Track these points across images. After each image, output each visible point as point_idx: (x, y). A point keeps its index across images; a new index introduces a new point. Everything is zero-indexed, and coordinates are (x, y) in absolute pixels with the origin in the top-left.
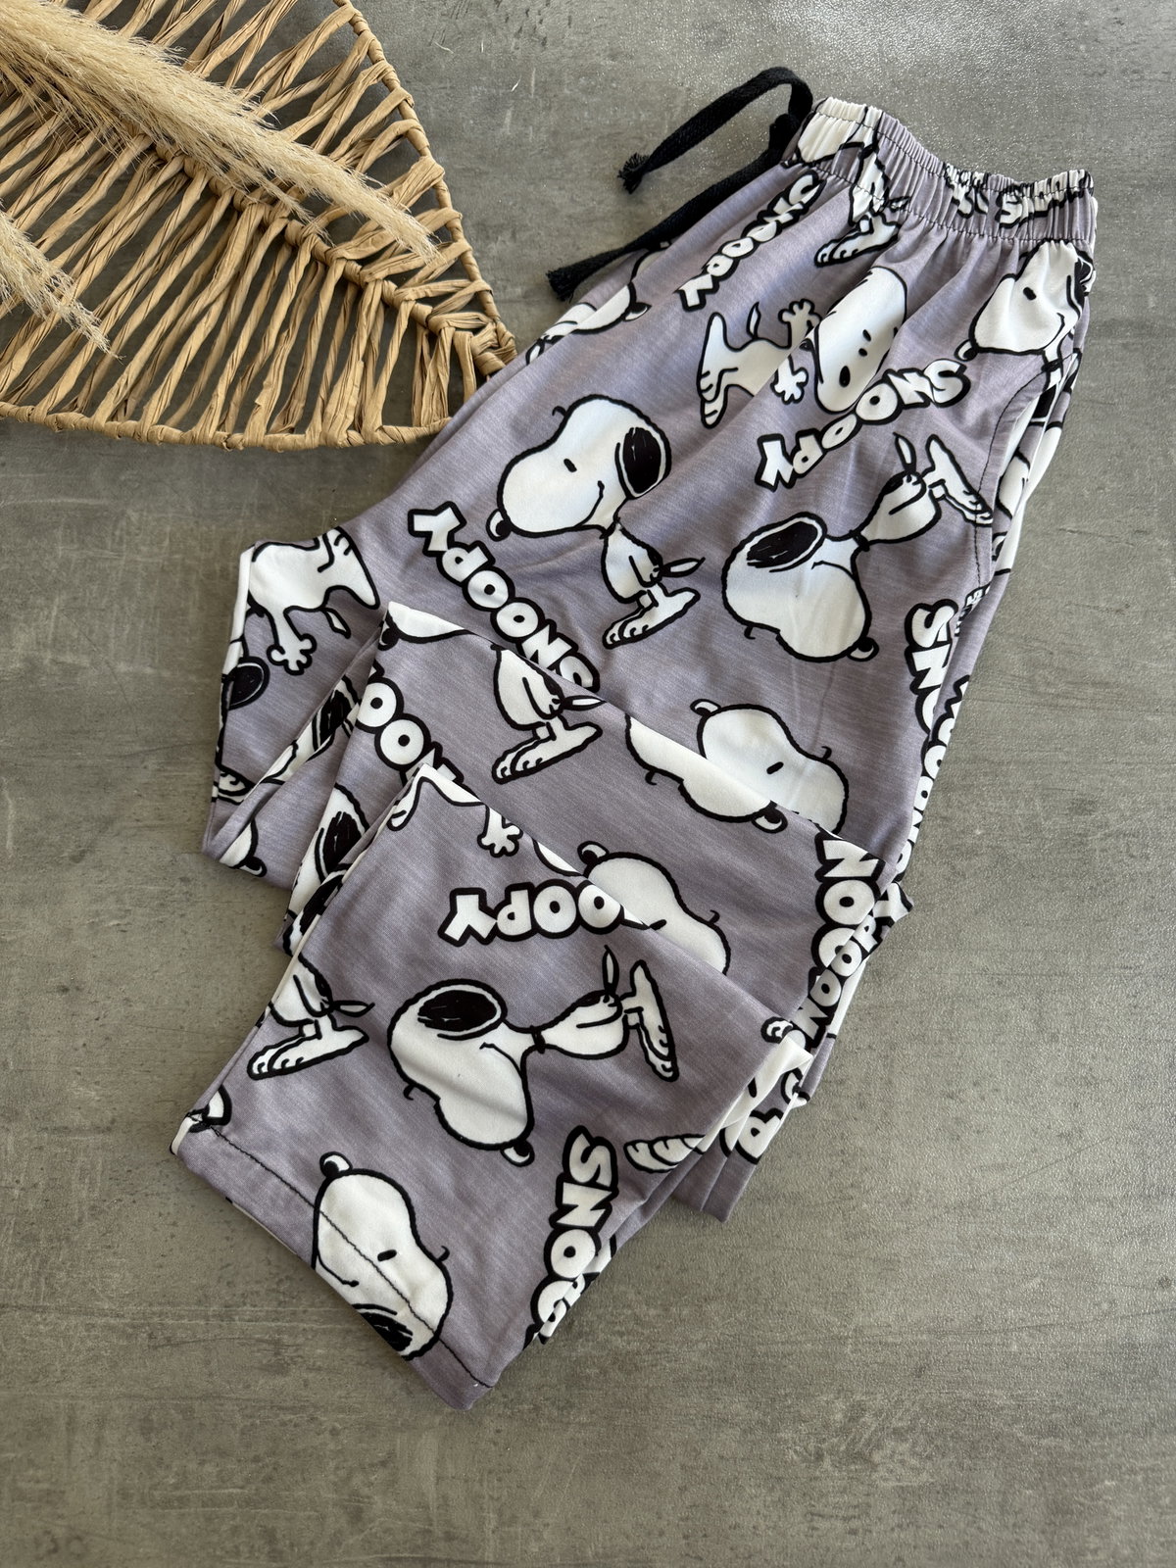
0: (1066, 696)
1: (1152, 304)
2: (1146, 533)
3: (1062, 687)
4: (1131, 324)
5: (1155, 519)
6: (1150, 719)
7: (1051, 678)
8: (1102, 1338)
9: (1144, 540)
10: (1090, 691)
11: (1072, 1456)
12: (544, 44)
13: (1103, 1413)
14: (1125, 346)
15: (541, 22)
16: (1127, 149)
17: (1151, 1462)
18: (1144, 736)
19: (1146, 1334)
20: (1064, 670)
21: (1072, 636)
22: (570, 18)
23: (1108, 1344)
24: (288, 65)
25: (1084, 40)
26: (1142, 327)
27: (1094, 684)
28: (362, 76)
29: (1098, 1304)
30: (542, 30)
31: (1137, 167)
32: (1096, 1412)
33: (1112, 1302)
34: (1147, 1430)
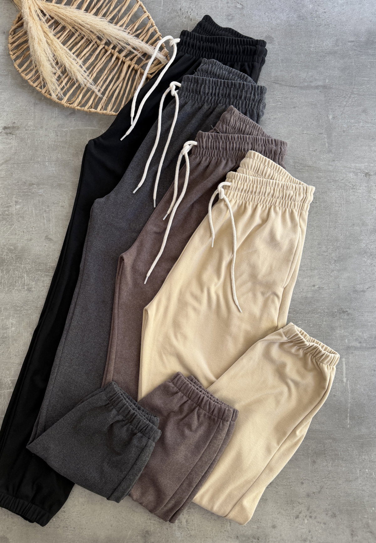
0: (301, 169)
1: (327, 82)
2: (322, 134)
3: (301, 167)
4: (322, 86)
5: (324, 131)
6: (319, 174)
7: (299, 165)
8: (300, 296)
9: (321, 136)
10: (307, 168)
11: (293, 317)
12: (191, 20)
13: (300, 309)
14: (320, 91)
15: (190, 15)
16: (324, 44)
17: (309, 319)
18: (318, 178)
19: (309, 295)
20: (302, 164)
21: (304, 156)
22: (197, 13)
23: (302, 297)
24: (134, 27)
25: (316, 17)
26: (324, 87)
27: (308, 167)
28: (151, 30)
29: (300, 290)
30: (191, 17)
31: (326, 49)
32: (298, 309)
33: (303, 289)
34: (308, 313)
